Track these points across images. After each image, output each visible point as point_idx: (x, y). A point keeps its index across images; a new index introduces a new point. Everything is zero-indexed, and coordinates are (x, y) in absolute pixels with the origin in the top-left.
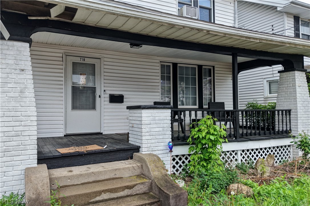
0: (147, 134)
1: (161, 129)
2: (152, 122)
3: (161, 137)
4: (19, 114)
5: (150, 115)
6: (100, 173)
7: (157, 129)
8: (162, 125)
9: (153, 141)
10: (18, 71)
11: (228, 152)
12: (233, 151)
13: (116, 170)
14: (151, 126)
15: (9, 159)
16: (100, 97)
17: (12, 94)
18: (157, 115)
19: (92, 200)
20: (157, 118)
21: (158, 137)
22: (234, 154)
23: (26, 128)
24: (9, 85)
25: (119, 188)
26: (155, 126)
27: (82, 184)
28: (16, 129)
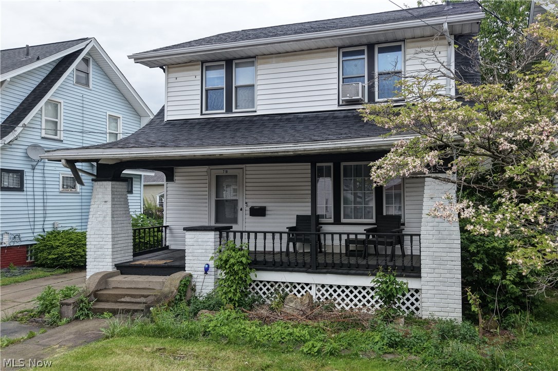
0: (190, 254)
1: (203, 251)
2: (195, 244)
3: (203, 258)
4: (101, 233)
5: (193, 236)
6: (138, 282)
7: (200, 251)
8: (204, 247)
9: (195, 262)
10: (103, 203)
11: (299, 284)
12: (307, 284)
13: (150, 282)
14: (194, 247)
15: (97, 263)
16: (241, 210)
17: (99, 219)
18: (200, 236)
19: (119, 300)
20: (200, 240)
21: (200, 258)
22: (307, 288)
23: (106, 243)
24: (99, 213)
25: (137, 295)
26: (198, 247)
27: (127, 288)
28: (101, 243)
